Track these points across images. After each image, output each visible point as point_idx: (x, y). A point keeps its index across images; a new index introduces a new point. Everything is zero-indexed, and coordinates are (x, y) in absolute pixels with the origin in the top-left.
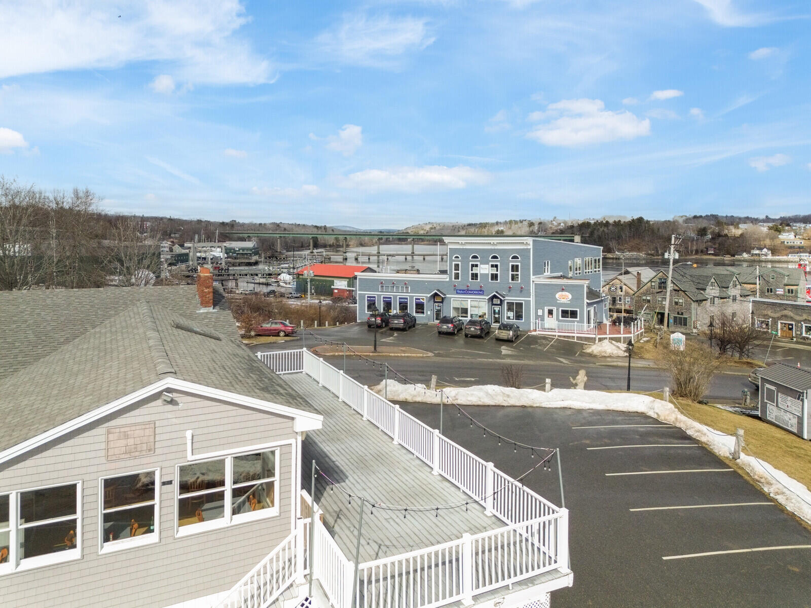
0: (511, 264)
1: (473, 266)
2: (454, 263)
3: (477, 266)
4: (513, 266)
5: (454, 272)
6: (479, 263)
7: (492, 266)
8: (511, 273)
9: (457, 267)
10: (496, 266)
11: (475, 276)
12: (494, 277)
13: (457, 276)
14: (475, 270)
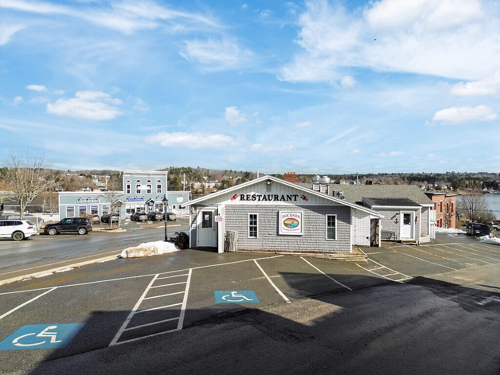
0: (157, 184)
1: (137, 186)
2: (127, 184)
3: (140, 186)
4: (158, 186)
5: (127, 189)
6: (141, 184)
7: (148, 186)
8: (157, 189)
9: (129, 187)
10: (150, 186)
11: (139, 191)
12: (149, 191)
13: (129, 192)
14: (139, 188)
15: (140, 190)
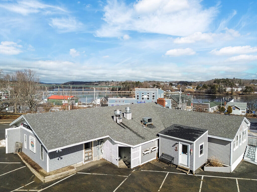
0: (152, 95)
1: (142, 96)
3: (143, 96)
5: (137, 97)
8: (152, 97)
9: (138, 96)
10: (149, 96)
12: (148, 99)
13: (138, 99)
14: (143, 97)
15: (143, 98)
